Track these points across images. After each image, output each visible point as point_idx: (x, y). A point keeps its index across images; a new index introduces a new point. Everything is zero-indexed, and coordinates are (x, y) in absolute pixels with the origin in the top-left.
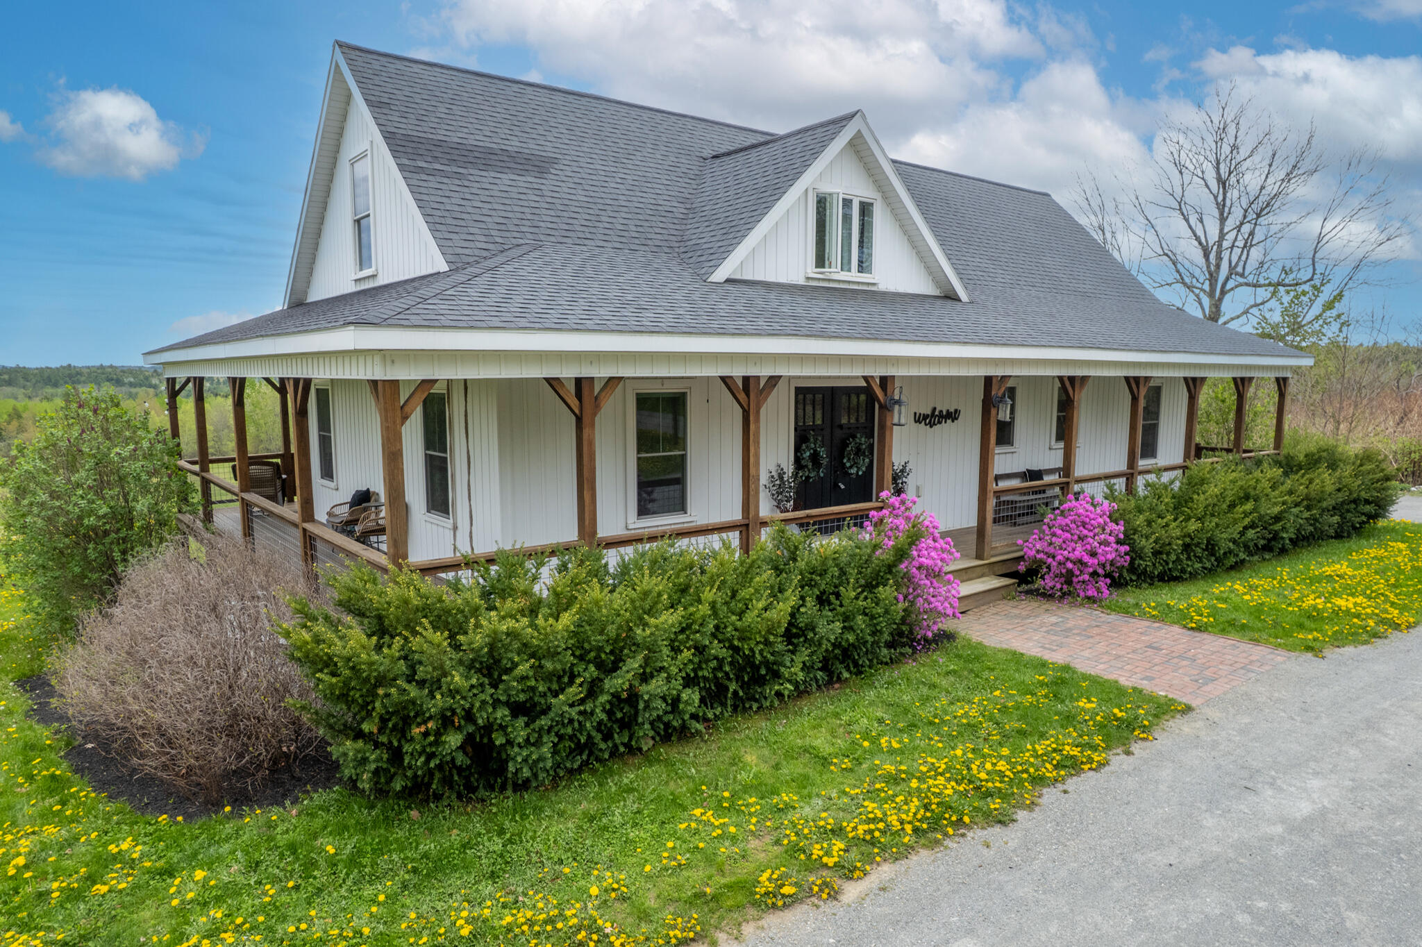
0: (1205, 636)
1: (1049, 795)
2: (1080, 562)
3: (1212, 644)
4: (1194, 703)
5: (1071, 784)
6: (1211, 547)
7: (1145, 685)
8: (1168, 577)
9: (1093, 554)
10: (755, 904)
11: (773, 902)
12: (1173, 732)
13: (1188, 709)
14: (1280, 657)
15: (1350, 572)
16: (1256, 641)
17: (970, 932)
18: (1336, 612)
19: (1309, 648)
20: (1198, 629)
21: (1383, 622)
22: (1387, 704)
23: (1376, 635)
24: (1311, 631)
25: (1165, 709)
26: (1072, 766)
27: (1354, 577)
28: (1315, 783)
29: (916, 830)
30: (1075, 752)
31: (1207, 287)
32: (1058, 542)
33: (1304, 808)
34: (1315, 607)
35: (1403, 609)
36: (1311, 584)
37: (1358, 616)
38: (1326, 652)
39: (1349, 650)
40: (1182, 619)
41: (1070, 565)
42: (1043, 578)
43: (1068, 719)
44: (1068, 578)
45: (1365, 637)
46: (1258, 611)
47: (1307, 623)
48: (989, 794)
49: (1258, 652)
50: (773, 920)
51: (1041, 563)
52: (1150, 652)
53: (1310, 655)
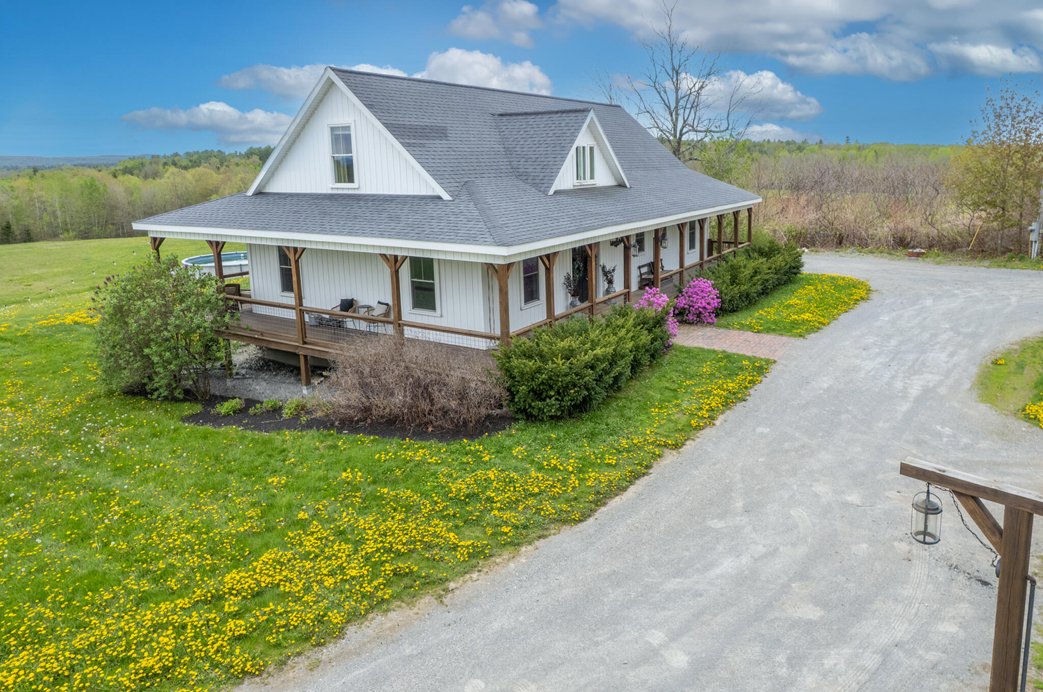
0: (762, 335)
1: (752, 391)
2: (704, 308)
3: (767, 338)
4: (776, 359)
5: (756, 387)
6: (748, 295)
7: (754, 354)
8: (733, 311)
9: (708, 304)
10: (694, 429)
11: (698, 428)
12: (775, 370)
13: (775, 362)
14: (793, 340)
15: (799, 302)
16: (781, 335)
17: (758, 426)
18: (803, 320)
19: (801, 336)
20: (758, 332)
21: (819, 323)
22: (833, 353)
23: (819, 328)
24: (797, 329)
25: (768, 362)
26: (752, 382)
27: (801, 304)
28: (825, 378)
29: (722, 405)
30: (751, 378)
31: (672, 132)
32: (695, 300)
33: (826, 386)
34: (795, 319)
35: (823, 316)
36: (787, 309)
37: (810, 321)
38: (806, 336)
39: (812, 335)
40: (750, 328)
41: (701, 310)
42: (687, 315)
43: (741, 369)
44: (699, 315)
45: (815, 330)
46: (775, 322)
47: (795, 326)
48: (734, 393)
49: (784, 339)
50: (702, 432)
51: (684, 309)
52: (747, 343)
53: (801, 338)
